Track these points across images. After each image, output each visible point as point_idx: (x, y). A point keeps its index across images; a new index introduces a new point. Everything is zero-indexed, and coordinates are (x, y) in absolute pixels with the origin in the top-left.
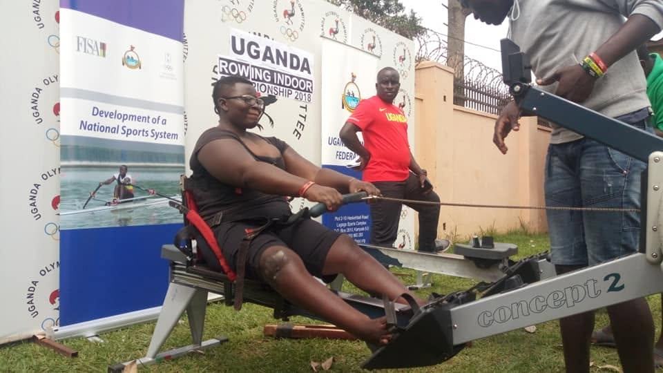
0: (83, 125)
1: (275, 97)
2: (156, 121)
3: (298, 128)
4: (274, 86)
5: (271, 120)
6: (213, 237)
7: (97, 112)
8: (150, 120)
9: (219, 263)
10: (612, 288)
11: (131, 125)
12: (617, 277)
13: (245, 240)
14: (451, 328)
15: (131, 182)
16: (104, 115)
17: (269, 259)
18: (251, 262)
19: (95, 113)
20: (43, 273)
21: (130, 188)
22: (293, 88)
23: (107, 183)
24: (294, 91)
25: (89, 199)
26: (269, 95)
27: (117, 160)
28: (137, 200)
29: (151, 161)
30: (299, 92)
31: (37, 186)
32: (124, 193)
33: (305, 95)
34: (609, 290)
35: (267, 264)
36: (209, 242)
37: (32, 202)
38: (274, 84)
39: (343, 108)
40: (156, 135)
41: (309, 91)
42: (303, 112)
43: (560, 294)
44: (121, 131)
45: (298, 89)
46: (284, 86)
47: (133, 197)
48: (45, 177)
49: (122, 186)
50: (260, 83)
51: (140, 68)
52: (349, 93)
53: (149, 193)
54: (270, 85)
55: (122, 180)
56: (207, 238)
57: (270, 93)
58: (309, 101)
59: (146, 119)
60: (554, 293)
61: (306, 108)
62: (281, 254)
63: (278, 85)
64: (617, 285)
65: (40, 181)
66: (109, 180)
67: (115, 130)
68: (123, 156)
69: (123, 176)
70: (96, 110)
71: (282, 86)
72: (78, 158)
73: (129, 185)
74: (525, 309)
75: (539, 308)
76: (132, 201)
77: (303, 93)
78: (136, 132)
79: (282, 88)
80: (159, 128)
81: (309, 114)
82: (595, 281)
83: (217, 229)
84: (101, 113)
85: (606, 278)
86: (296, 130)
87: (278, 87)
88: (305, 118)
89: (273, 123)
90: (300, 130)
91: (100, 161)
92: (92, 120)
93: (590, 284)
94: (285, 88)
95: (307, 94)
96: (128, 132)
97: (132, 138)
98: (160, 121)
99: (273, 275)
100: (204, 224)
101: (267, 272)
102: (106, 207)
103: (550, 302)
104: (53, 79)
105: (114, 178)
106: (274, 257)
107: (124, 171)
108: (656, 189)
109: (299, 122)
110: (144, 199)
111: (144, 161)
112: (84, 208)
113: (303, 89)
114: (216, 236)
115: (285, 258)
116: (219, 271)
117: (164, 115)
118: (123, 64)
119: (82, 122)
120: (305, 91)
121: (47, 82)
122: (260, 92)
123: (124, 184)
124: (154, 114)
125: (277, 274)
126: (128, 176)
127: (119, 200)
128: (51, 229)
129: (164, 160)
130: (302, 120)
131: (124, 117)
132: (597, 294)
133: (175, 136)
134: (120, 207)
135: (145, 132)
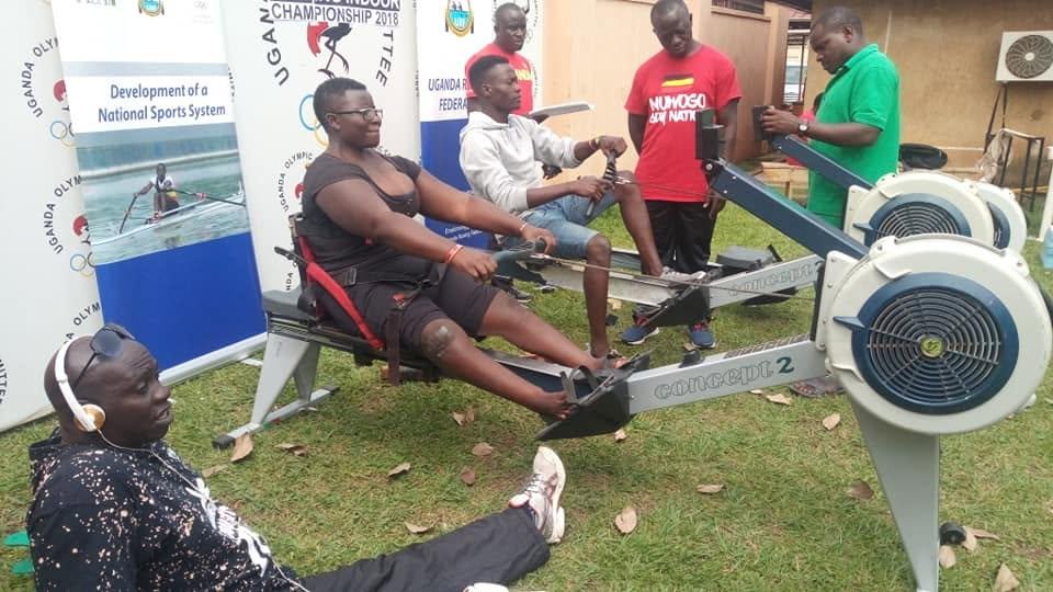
0: (103, 115)
1: (348, 25)
2: (193, 91)
3: (382, 69)
4: (345, 8)
5: (345, 62)
6: (348, 300)
7: (118, 92)
8: (186, 92)
9: (359, 329)
10: (783, 370)
11: (163, 102)
12: (789, 360)
13: (396, 310)
14: (628, 399)
15: (173, 186)
16: (125, 95)
17: (431, 337)
18: (407, 335)
19: (115, 94)
20: (77, 321)
21: (173, 194)
22: (373, 8)
23: (143, 193)
24: (373, 11)
25: (125, 220)
26: (340, 24)
27: (151, 158)
28: (183, 210)
29: (193, 152)
30: (381, 11)
31: (51, 206)
32: (167, 203)
33: (390, 15)
34: (781, 371)
35: (430, 343)
36: (343, 303)
37: (48, 229)
38: (346, 5)
39: (447, 30)
40: (196, 112)
41: (395, 9)
42: (387, 42)
43: (737, 373)
44: (150, 114)
45: (380, 7)
46: (360, 6)
47: (177, 206)
48: (59, 192)
49: (162, 193)
50: (327, 7)
51: (163, 13)
52: (454, 6)
53: (198, 198)
54: (341, 8)
55: (161, 185)
56: (339, 299)
57: (341, 21)
58: (396, 24)
59: (179, 91)
60: (731, 371)
61: (391, 36)
62: (444, 330)
63: (352, 6)
64: (788, 368)
65: (53, 199)
66: (145, 188)
67: (142, 115)
68: (158, 149)
69: (161, 178)
70: (115, 89)
71: (357, 6)
72: (103, 164)
73: (171, 190)
74: (702, 384)
75: (716, 384)
76: (176, 213)
77: (387, 12)
78: (169, 113)
79: (357, 9)
80: (199, 101)
81: (396, 44)
82: (769, 363)
83: (352, 289)
84: (121, 93)
85: (779, 361)
86: (380, 72)
87: (352, 9)
88: (391, 51)
89: (347, 67)
90: (385, 72)
91: (130, 163)
92: (112, 105)
93: (764, 365)
94: (361, 9)
95: (392, 13)
96: (159, 115)
97: (166, 122)
98: (199, 91)
99: (437, 352)
100: (332, 281)
101: (430, 350)
102: (148, 226)
103: (727, 379)
104: (47, 46)
105: (151, 185)
106: (437, 334)
107: (161, 171)
108: (830, 287)
109: (383, 59)
110: (193, 207)
111: (186, 154)
112: (121, 232)
113: (387, 6)
114: (352, 299)
115: (449, 335)
116: (356, 335)
117: (203, 81)
118: (140, 11)
119: (100, 111)
120: (389, 9)
121: (38, 51)
122: (327, 20)
123: (165, 190)
124: (189, 82)
125: (443, 352)
126: (168, 178)
127: (161, 214)
128: (78, 262)
129: (212, 149)
130: (386, 55)
131: (152, 93)
132: (770, 374)
133: (222, 109)
134: (163, 223)
135: (180, 111)
